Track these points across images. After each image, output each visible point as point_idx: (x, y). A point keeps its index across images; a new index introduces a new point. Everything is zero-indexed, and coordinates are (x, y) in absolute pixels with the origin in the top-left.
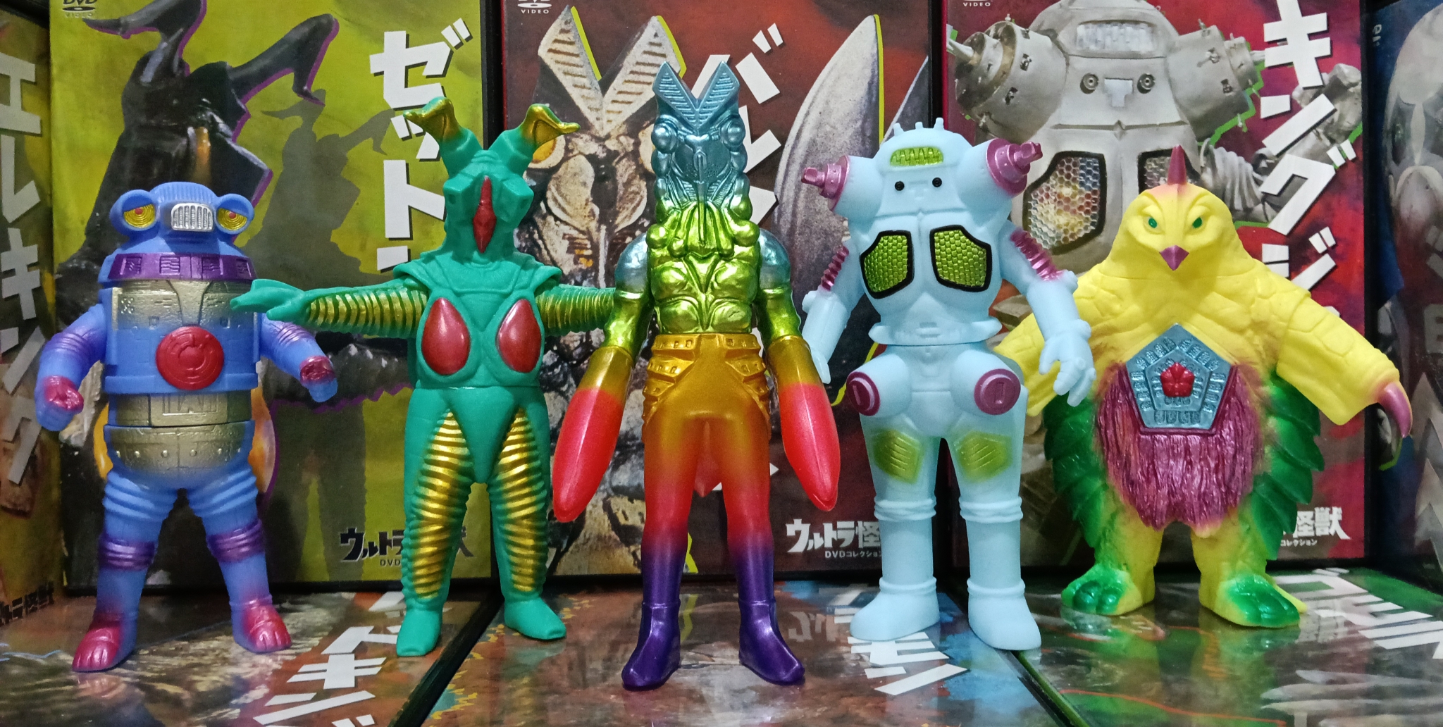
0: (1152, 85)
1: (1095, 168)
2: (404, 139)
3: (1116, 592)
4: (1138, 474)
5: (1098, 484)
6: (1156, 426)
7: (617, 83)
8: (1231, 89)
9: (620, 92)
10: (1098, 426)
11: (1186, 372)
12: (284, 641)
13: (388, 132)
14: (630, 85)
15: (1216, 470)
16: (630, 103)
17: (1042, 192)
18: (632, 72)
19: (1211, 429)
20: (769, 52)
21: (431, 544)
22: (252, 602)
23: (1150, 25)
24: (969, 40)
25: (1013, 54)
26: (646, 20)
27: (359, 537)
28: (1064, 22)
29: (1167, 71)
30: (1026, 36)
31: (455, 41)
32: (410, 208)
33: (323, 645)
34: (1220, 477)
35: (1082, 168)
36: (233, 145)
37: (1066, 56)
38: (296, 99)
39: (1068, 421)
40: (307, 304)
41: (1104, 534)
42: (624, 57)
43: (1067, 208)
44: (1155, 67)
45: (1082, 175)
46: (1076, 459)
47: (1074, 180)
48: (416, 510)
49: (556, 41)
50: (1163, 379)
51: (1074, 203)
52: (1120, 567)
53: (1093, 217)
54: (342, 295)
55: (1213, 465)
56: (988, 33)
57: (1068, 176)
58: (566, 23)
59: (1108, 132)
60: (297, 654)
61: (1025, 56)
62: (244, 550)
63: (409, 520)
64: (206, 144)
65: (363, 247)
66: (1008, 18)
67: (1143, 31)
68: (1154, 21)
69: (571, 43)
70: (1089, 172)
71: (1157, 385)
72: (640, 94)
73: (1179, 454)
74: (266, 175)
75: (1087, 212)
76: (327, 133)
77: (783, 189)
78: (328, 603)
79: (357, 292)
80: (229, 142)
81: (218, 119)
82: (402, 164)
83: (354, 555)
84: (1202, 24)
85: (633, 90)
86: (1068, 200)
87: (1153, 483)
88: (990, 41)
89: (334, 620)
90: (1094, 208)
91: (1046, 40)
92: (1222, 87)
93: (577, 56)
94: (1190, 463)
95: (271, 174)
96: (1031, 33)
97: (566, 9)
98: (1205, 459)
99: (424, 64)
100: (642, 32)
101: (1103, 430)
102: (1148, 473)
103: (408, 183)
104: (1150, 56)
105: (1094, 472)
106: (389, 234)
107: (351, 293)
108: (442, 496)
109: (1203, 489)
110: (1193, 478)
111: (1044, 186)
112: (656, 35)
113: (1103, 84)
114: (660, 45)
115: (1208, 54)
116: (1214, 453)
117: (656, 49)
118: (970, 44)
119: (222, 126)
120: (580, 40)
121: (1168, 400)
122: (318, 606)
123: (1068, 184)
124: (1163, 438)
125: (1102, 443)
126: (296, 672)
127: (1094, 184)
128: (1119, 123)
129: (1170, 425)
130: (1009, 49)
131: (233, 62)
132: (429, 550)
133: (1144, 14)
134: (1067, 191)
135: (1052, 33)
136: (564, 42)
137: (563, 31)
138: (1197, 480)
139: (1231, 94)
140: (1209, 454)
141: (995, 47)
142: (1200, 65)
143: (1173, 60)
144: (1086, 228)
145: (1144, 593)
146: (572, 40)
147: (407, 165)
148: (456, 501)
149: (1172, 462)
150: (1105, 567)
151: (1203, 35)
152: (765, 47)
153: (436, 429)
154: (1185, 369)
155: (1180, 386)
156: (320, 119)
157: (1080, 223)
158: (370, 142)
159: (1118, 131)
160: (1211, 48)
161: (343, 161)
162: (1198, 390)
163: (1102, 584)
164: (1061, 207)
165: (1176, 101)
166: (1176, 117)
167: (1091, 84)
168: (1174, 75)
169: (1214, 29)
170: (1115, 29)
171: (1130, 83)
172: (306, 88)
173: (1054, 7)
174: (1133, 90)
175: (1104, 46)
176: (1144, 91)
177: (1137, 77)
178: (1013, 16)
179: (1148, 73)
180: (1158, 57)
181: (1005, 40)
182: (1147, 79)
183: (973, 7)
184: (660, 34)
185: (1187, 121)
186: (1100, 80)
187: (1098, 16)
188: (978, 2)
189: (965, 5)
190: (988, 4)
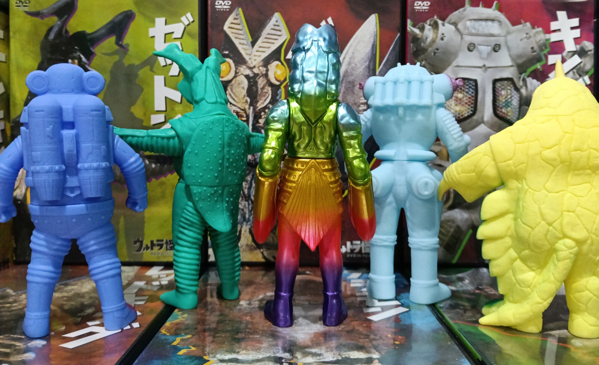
0: (500, 48)
1: (473, 85)
2: (164, 66)
7: (259, 43)
8: (535, 51)
9: (260, 47)
13: (157, 62)
14: (265, 44)
16: (264, 52)
18: (266, 38)
23: (499, 21)
24: (418, 26)
25: (437, 33)
26: (272, 15)
27: (142, 243)
28: (461, 19)
29: (506, 42)
30: (443, 25)
31: (187, 23)
32: (166, 97)
35: (467, 85)
36: (89, 68)
37: (462, 34)
38: (117, 47)
42: (262, 31)
43: (460, 103)
44: (501, 41)
45: (467, 88)
47: (464, 91)
49: (232, 23)
51: (463, 101)
53: (472, 107)
56: (426, 23)
57: (461, 89)
58: (237, 15)
59: (478, 69)
61: (443, 34)
65: (144, 114)
66: (435, 17)
67: (496, 24)
68: (501, 20)
69: (239, 24)
70: (470, 87)
72: (269, 48)
75: (469, 105)
76: (129, 63)
80: (87, 66)
81: (82, 56)
82: (162, 78)
83: (139, 250)
84: (523, 22)
85: (266, 46)
86: (460, 99)
88: (427, 27)
90: (472, 104)
91: (453, 27)
92: (530, 50)
93: (241, 30)
96: (446, 24)
97: (237, 8)
99: (173, 33)
100: (270, 19)
103: (165, 85)
104: (499, 36)
106: (157, 109)
113: (478, 48)
114: (278, 26)
115: (525, 35)
117: (276, 28)
118: (419, 28)
119: (84, 59)
120: (242, 23)
123: (461, 92)
127: (473, 93)
128: (484, 66)
130: (436, 31)
131: (89, 31)
133: (496, 17)
134: (460, 96)
135: (455, 24)
136: (235, 24)
137: (235, 19)
139: (535, 53)
141: (429, 30)
142: (521, 40)
143: (509, 37)
144: (468, 112)
147: (165, 78)
151: (523, 27)
156: (127, 57)
157: (466, 110)
158: (148, 67)
159: (484, 69)
160: (526, 32)
161: (136, 76)
164: (457, 103)
165: (510, 56)
166: (510, 63)
167: (472, 48)
168: (509, 44)
169: (528, 24)
170: (483, 23)
171: (490, 48)
172: (120, 43)
173: (456, 13)
174: (491, 51)
175: (478, 31)
176: (496, 51)
177: (493, 45)
178: (438, 16)
179: (498, 43)
180: (503, 36)
181: (434, 27)
182: (497, 46)
183: (420, 12)
184: (278, 21)
185: (515, 65)
186: (476, 46)
187: (476, 17)
188: (422, 9)
189: (416, 10)
190: (427, 11)
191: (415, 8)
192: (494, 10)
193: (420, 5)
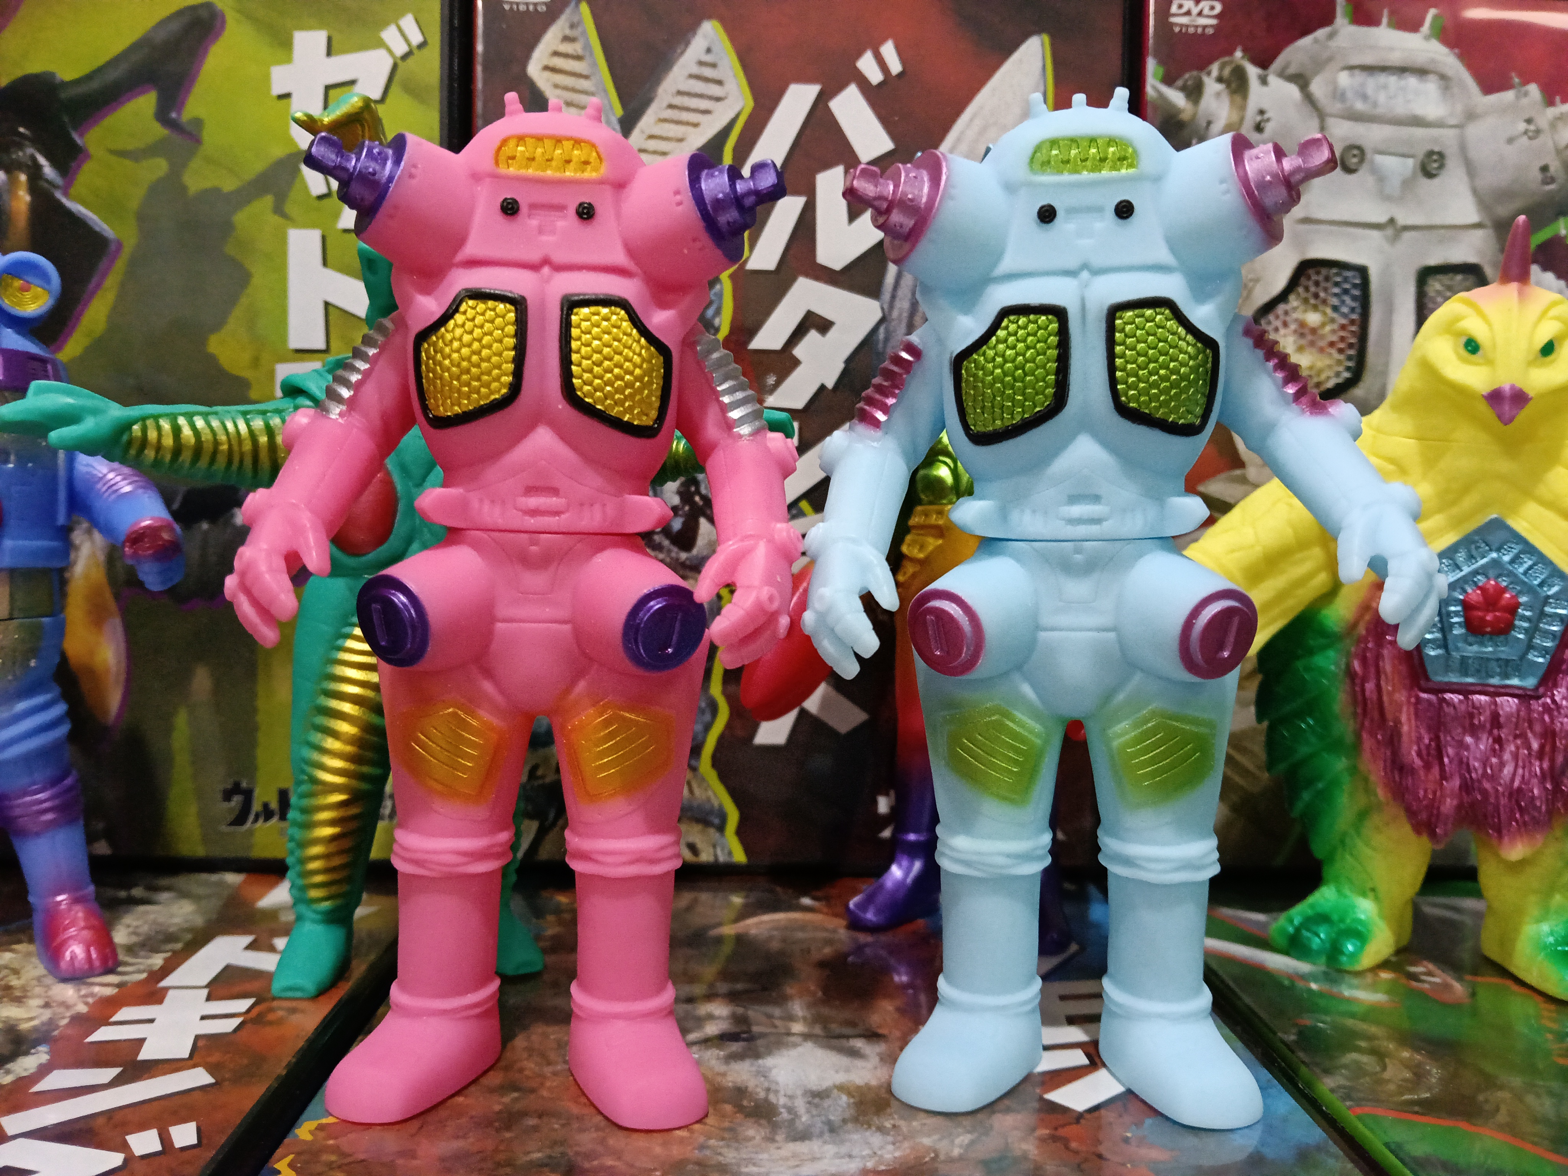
0: (1442, 166)
1: (1355, 286)
2: (321, 197)
3: (1360, 935)
4: (1412, 754)
5: (1340, 764)
6: (1446, 679)
7: (647, 122)
8: (1552, 180)
9: (651, 137)
10: (1350, 674)
11: (1507, 595)
12: (104, 959)
13: (297, 185)
14: (667, 126)
15: (1540, 755)
16: (664, 154)
17: (1277, 317)
18: (671, 106)
19: (1537, 688)
20: (880, 85)
21: (332, 823)
22: (60, 898)
23: (1443, 77)
24: (1180, 83)
25: (1243, 108)
26: (692, 28)
27: (248, 795)
28: (1319, 64)
29: (1463, 148)
30: (1264, 81)
31: (400, 48)
32: (327, 304)
33: (166, 970)
34: (1546, 765)
35: (1337, 284)
36: (64, 200)
37: (1322, 115)
38: (159, 131)
39: (1300, 664)
40: (127, 426)
41: (1342, 842)
42: (658, 81)
43: (1312, 344)
44: (1447, 139)
45: (1336, 295)
46: (1308, 725)
47: (1324, 302)
48: (309, 769)
49: (556, 54)
50: (1467, 606)
51: (1322, 337)
52: (1364, 894)
53: (1349, 358)
54: (189, 416)
55: (1535, 745)
56: (1209, 74)
57: (1316, 296)
58: (572, 26)
59: (1375, 234)
60: (119, 985)
61: (1262, 112)
62: (49, 816)
63: (299, 783)
64: (24, 197)
65: (256, 362)
66: (1238, 54)
67: (1431, 86)
68: (1450, 73)
69: (578, 58)
70: (1346, 292)
71: (1456, 614)
72: (680, 140)
73: (1482, 726)
74: (113, 247)
75: (1341, 351)
76: (208, 184)
77: (893, 297)
78: (201, 891)
79: (216, 413)
80: (58, 195)
81: (42, 160)
82: (313, 237)
83: (240, 819)
84: (1517, 80)
85: (671, 134)
86: (1314, 331)
87: (1436, 770)
88: (1212, 86)
89: (199, 921)
90: (1351, 346)
91: (1293, 91)
92: (1539, 176)
93: (586, 77)
94: (1498, 740)
95: (120, 245)
96: (1272, 79)
97: (573, 4)
98: (1523, 736)
99: (352, 82)
100: (687, 44)
101: (1358, 681)
102: (1429, 754)
103: (325, 263)
104: (1439, 124)
105: (1336, 746)
106: (295, 342)
107: (205, 416)
108: (349, 749)
109: (1516, 784)
110: (1502, 764)
111: (1281, 308)
112: (709, 51)
113: (1372, 162)
114: (714, 66)
115: (1522, 126)
116: (1538, 728)
117: (708, 72)
118: (1183, 89)
119: (48, 170)
120: (592, 54)
121: (1471, 639)
122: (184, 895)
123: (1315, 308)
124: (1455, 698)
125: (1355, 702)
126: (105, 1021)
127: (1353, 310)
128: (1392, 221)
129: (1470, 680)
130: (1238, 99)
131: (67, 73)
132: (328, 831)
133: (1433, 61)
134: (1313, 318)
135: (1301, 80)
136: (566, 56)
137: (566, 39)
138: (1508, 770)
139: (1552, 187)
140: (1531, 727)
141: (1218, 95)
142: (1510, 141)
143: (1475, 131)
144: (1338, 374)
145: (1398, 935)
146: (580, 52)
147: (324, 239)
148: (369, 754)
149: (1469, 739)
150: (1339, 891)
151: (1517, 97)
152: (875, 76)
153: (340, 642)
154: (1504, 590)
155: (1496, 617)
156: (195, 164)
157: (1330, 367)
158: (268, 200)
159: (1390, 232)
160: (1527, 116)
161: (227, 228)
162: (1526, 625)
163: (1335, 917)
164: (1303, 342)
165: (1475, 192)
166: (1472, 215)
167: (1355, 160)
168: (1473, 154)
169: (1533, 89)
170: (1392, 80)
171: (1410, 162)
172: (174, 115)
173: (1306, 42)
174: (1414, 173)
175: (1375, 104)
176: (1429, 175)
177: (1421, 153)
178: (1245, 51)
179: (1436, 149)
180: (1452, 126)
181: (1234, 85)
182: (1435, 157)
183: (1186, 33)
184: (715, 49)
185: (1488, 223)
186: (1369, 156)
187: (1368, 59)
188: (1197, 27)
189: (1177, 29)
190: (1210, 31)
191: (1173, 20)
192: (1427, 38)
193: (1188, 13)
